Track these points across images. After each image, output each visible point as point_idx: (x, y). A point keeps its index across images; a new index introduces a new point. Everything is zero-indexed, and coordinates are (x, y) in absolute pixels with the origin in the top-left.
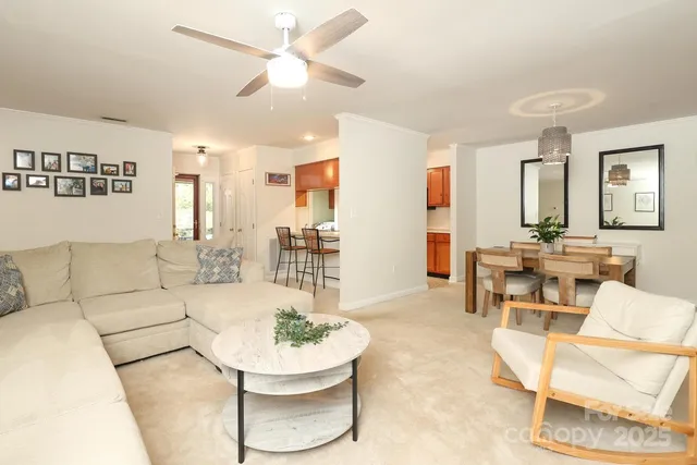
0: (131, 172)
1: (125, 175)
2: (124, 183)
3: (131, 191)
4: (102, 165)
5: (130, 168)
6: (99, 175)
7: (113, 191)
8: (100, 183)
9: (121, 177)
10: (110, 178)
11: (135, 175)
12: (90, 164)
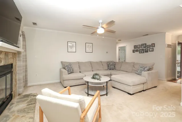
0: (153, 46)
1: (152, 47)
2: (151, 49)
3: (153, 51)
4: (147, 46)
5: (153, 45)
6: (146, 48)
7: (149, 51)
8: (147, 50)
9: (151, 48)
10: (149, 48)
11: (154, 47)
12: (145, 46)
